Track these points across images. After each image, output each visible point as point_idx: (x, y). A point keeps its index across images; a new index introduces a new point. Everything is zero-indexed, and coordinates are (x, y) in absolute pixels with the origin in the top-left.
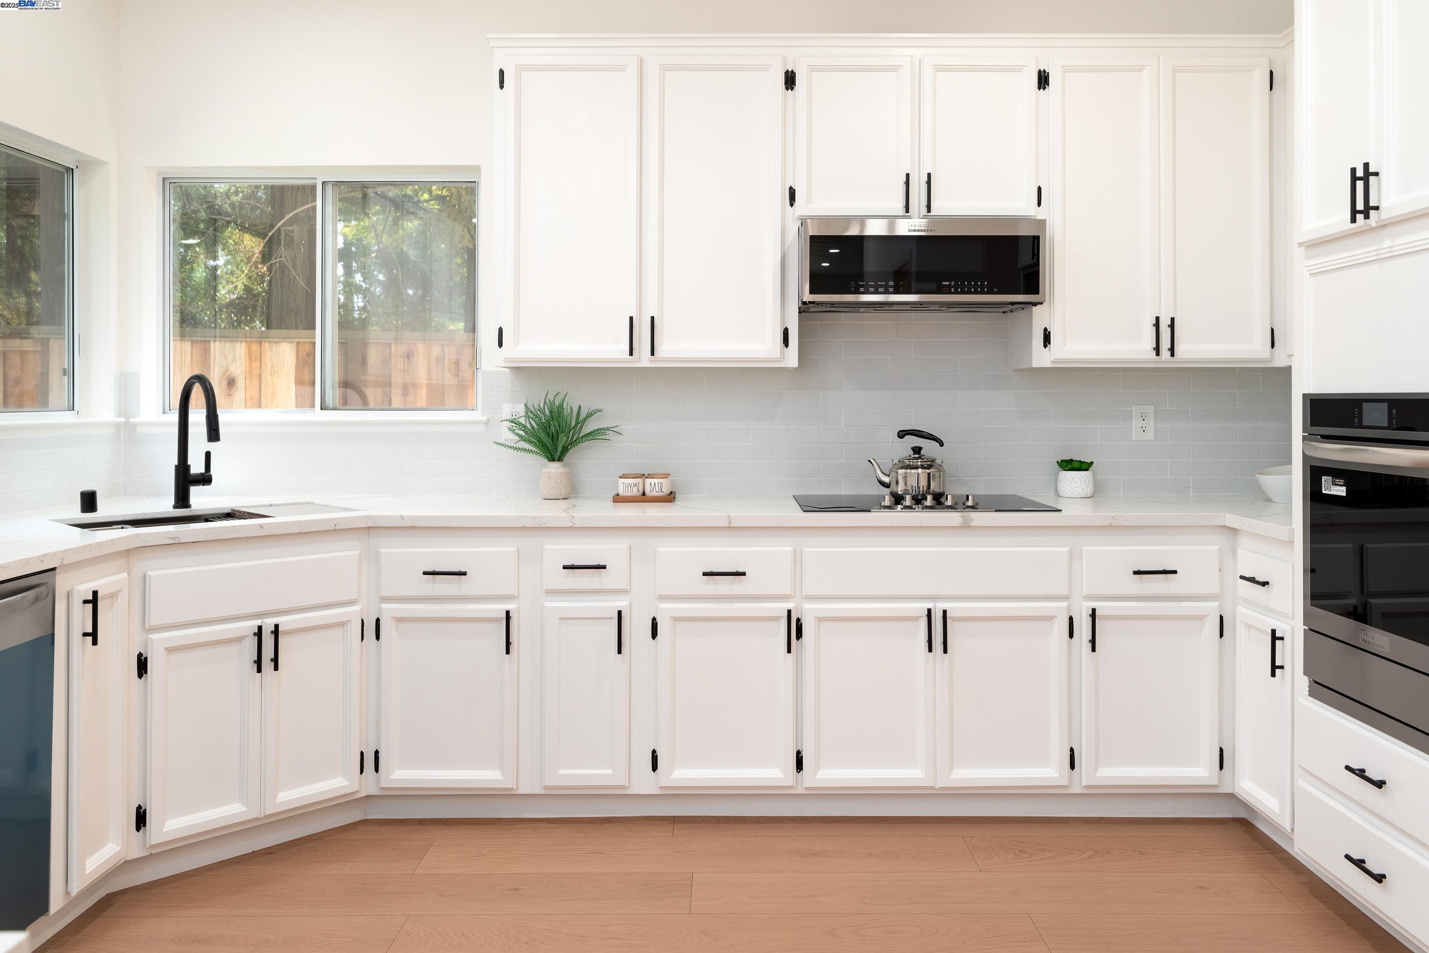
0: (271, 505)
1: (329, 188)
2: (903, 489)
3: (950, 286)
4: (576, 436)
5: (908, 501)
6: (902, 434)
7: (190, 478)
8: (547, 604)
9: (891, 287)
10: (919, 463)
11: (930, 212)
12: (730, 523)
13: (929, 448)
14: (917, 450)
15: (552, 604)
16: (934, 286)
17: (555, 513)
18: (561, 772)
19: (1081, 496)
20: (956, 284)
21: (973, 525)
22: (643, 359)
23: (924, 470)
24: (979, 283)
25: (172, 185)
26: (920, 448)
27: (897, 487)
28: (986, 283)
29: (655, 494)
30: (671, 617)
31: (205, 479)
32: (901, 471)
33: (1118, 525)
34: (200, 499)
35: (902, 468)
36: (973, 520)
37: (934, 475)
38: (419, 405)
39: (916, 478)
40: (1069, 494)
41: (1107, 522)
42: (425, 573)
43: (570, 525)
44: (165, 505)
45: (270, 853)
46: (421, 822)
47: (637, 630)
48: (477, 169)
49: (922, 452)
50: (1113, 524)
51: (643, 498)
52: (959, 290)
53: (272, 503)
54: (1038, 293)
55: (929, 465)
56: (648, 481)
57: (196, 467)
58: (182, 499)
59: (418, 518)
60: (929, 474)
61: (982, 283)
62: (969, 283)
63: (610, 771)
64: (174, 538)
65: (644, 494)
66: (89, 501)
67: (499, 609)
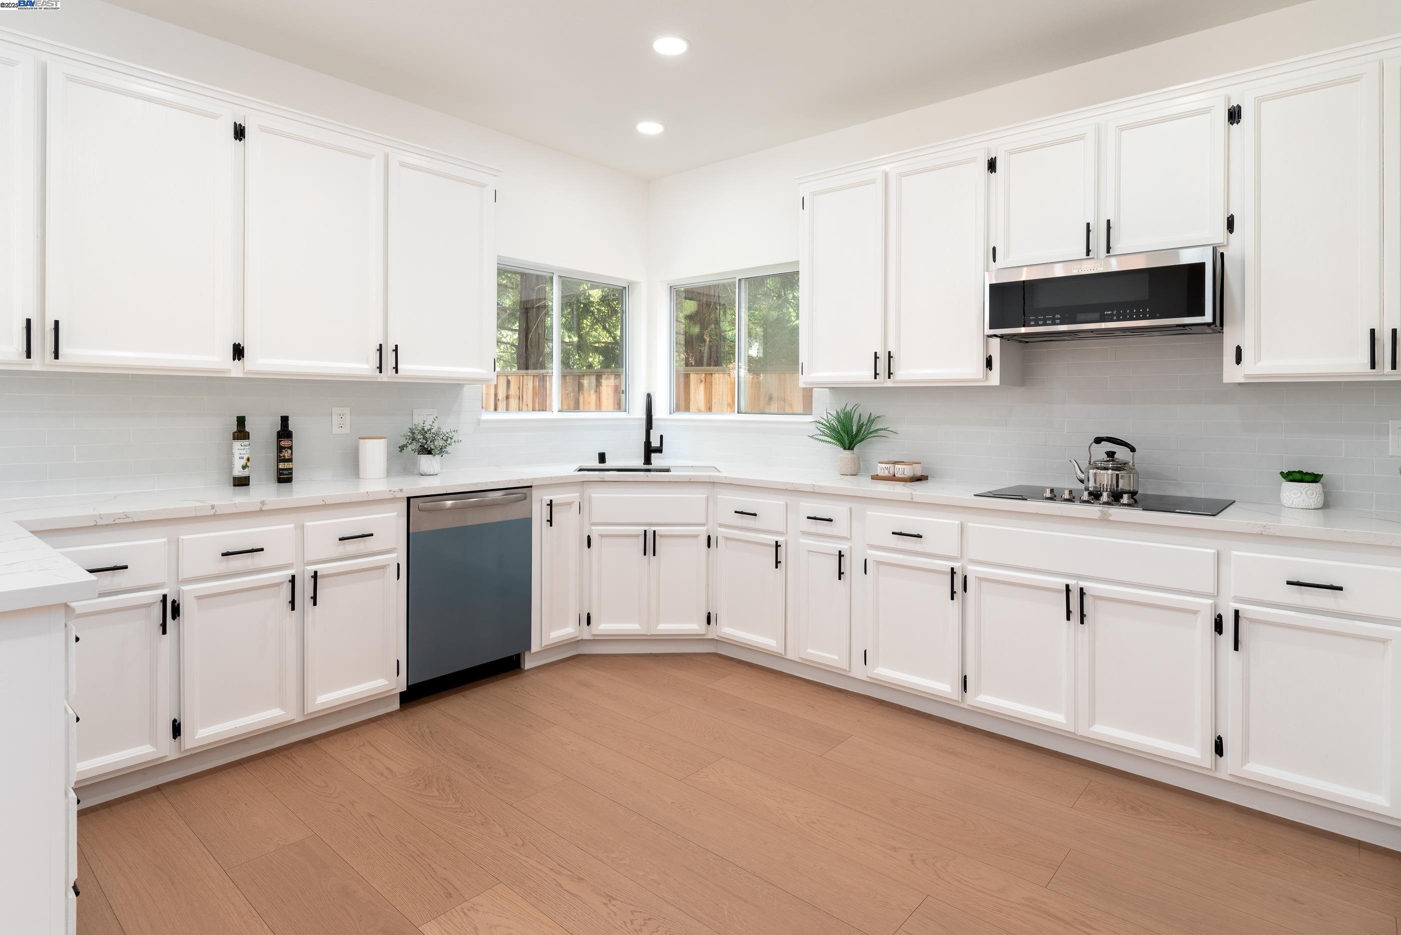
0: (692, 467)
1: (743, 283)
2: (1093, 486)
3: (1112, 315)
4: (866, 432)
5: (1105, 497)
6: (1098, 440)
7: (652, 448)
8: (802, 541)
9: (1058, 319)
10: (1111, 465)
11: (1109, 253)
12: (912, 498)
13: (1122, 454)
14: (1111, 454)
15: (804, 540)
16: (1097, 315)
17: (848, 485)
18: (809, 650)
19: (1302, 507)
20: (1118, 312)
21: (1111, 519)
22: (883, 382)
23: (1114, 472)
24: (1141, 310)
25: (675, 290)
26: (1114, 453)
27: (1089, 483)
28: (1148, 310)
29: (900, 476)
30: (874, 561)
31: (659, 450)
32: (1092, 471)
33: (1269, 534)
34: (657, 460)
35: (1093, 468)
36: (1111, 515)
37: (1122, 477)
38: (772, 411)
39: (1106, 478)
40: (1288, 504)
41: (1257, 530)
42: (736, 512)
43: (812, 490)
44: (639, 463)
45: (657, 656)
46: (740, 662)
47: (853, 566)
48: (797, 263)
49: (1116, 456)
50: (1264, 533)
51: (893, 478)
52: (1121, 317)
53: (693, 465)
54: (1204, 316)
55: (1120, 467)
56: (897, 466)
57: (655, 443)
58: (648, 460)
59: (734, 479)
60: (1117, 475)
61: (1144, 310)
62: (1131, 311)
63: (836, 657)
64: (602, 478)
65: (894, 476)
66: (602, 458)
67: (772, 539)
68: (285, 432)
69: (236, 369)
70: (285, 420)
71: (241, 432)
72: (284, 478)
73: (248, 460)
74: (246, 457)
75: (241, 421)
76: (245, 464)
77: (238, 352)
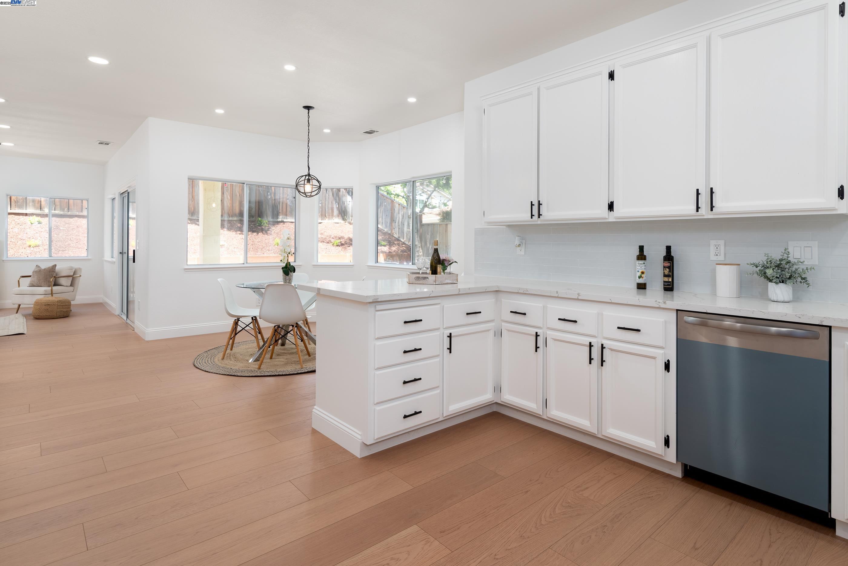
68: (669, 257)
69: (612, 217)
70: (669, 248)
71: (642, 256)
72: (669, 287)
73: (643, 273)
74: (640, 271)
75: (641, 248)
76: (640, 275)
77: (611, 207)
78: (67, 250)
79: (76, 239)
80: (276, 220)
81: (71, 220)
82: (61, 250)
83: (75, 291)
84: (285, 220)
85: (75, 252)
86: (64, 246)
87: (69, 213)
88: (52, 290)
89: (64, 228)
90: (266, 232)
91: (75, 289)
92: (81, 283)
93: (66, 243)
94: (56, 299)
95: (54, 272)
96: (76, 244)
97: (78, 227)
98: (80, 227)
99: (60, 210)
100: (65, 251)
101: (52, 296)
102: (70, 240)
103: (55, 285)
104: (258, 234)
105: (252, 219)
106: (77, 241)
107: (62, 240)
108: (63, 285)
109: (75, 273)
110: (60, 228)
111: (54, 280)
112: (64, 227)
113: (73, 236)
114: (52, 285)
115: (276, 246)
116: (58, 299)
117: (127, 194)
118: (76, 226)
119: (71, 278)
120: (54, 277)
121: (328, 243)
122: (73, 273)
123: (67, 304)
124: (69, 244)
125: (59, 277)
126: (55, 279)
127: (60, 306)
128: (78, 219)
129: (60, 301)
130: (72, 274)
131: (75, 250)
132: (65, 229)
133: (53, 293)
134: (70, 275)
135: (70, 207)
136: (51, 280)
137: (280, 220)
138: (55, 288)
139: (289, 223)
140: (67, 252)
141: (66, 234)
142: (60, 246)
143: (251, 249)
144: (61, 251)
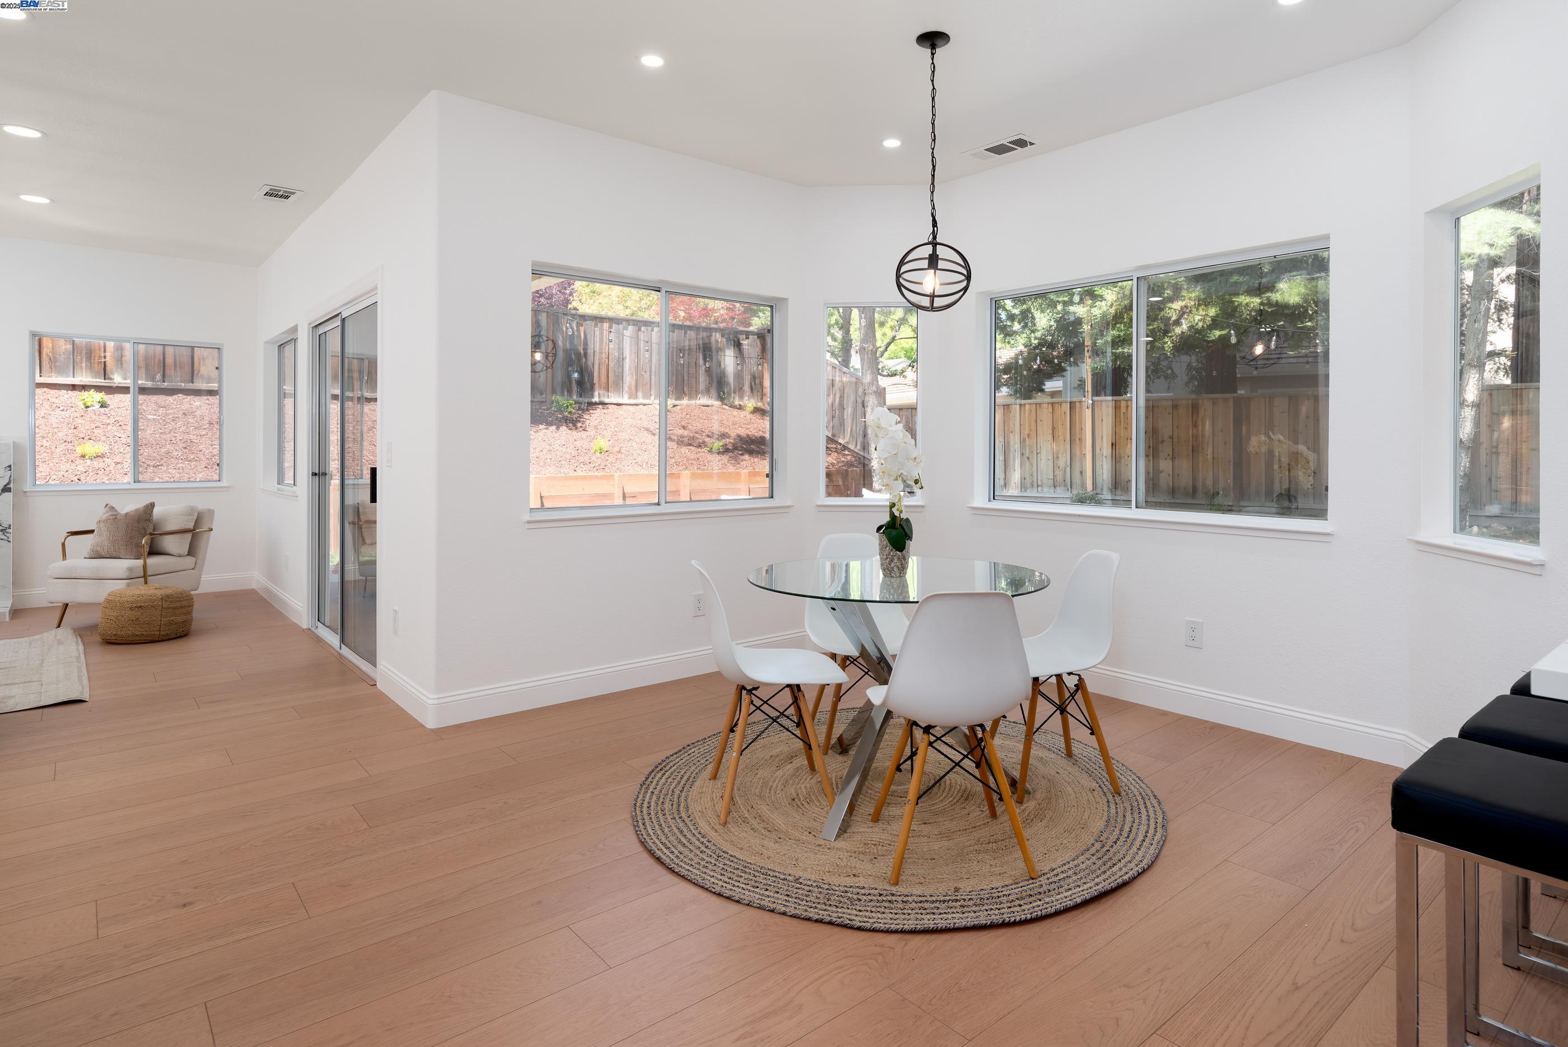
78: (165, 464)
79: (183, 440)
80: (589, 400)
81: (170, 399)
82: (152, 464)
83: (197, 566)
84: (607, 400)
85: (183, 469)
86: (157, 457)
87: (166, 384)
88: (145, 567)
89: (155, 417)
90: (575, 425)
91: (198, 561)
92: (214, 545)
93: (163, 450)
94: (156, 592)
95: (150, 521)
96: (184, 450)
97: (186, 415)
98: (189, 415)
99: (147, 376)
100: (160, 467)
101: (146, 583)
102: (169, 442)
103: (154, 551)
104: (558, 428)
105: (538, 398)
106: (184, 445)
107: (154, 442)
108: (170, 553)
109: (197, 522)
110: (147, 416)
111: (149, 542)
112: (155, 415)
113: (175, 435)
114: (146, 554)
115: (598, 454)
116: (163, 592)
117: (339, 323)
118: (181, 413)
119: (189, 536)
120: (151, 534)
121: (699, 446)
122: (193, 524)
123: (185, 603)
124: (168, 453)
125: (161, 534)
126: (152, 540)
127: (168, 608)
128: (184, 397)
129: (168, 596)
130: (191, 526)
131: (181, 465)
132: (158, 418)
133: (149, 573)
134: (187, 527)
135: (167, 372)
136: (143, 542)
137: (596, 399)
138: (152, 561)
139: (613, 406)
140: (164, 468)
141: (161, 429)
142: (148, 456)
143: (549, 460)
144: (152, 468)
